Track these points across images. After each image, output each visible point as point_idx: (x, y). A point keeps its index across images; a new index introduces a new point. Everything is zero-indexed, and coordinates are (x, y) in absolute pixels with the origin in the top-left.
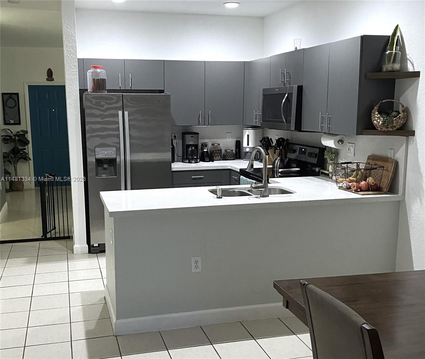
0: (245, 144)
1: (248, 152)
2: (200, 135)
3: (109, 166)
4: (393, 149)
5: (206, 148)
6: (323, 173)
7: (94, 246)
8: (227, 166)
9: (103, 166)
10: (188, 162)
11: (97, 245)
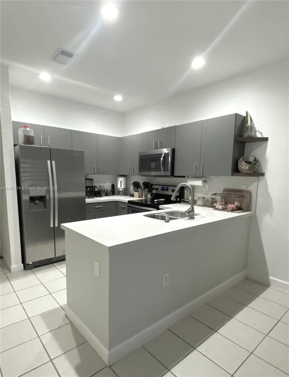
0: (119, 186)
1: (121, 191)
2: (94, 180)
3: (39, 202)
4: (246, 185)
5: (96, 189)
6: (183, 201)
7: (29, 264)
8: (115, 199)
9: (35, 202)
10: (88, 197)
11: (32, 263)
